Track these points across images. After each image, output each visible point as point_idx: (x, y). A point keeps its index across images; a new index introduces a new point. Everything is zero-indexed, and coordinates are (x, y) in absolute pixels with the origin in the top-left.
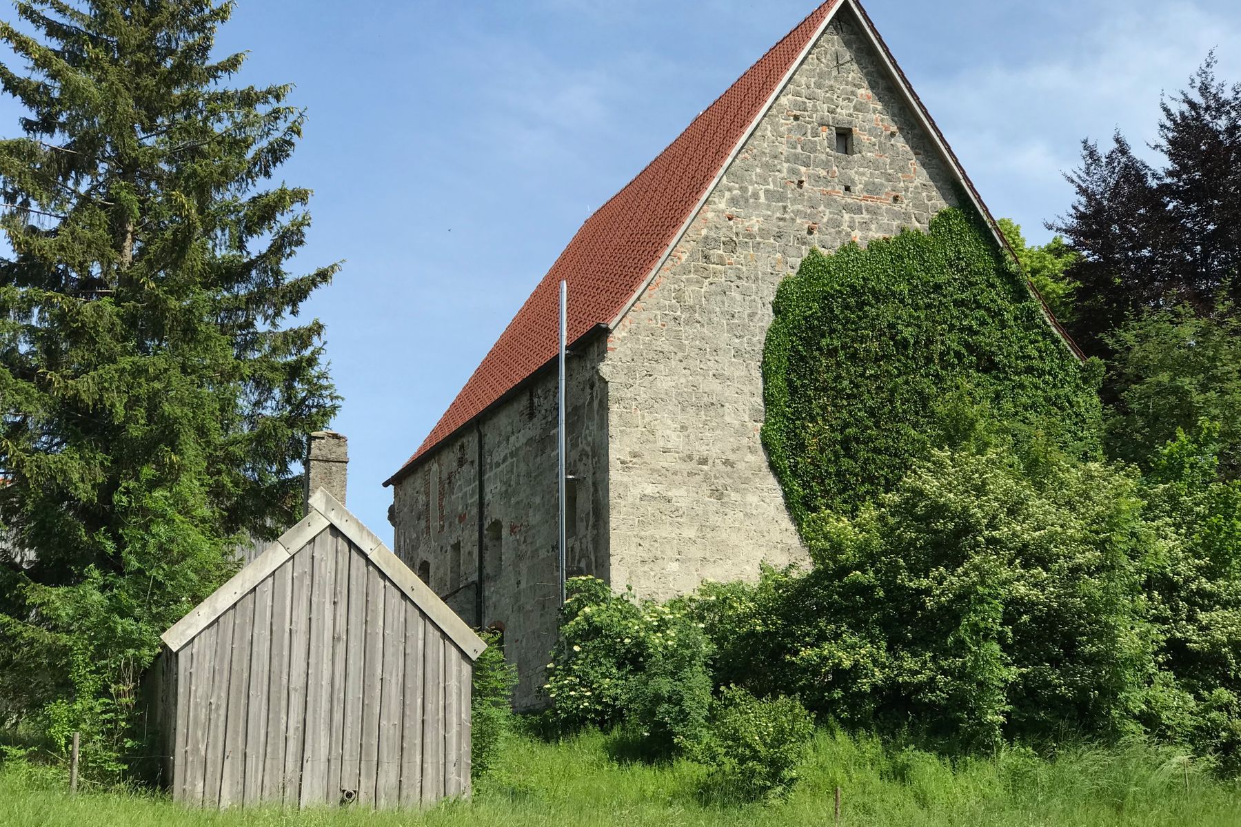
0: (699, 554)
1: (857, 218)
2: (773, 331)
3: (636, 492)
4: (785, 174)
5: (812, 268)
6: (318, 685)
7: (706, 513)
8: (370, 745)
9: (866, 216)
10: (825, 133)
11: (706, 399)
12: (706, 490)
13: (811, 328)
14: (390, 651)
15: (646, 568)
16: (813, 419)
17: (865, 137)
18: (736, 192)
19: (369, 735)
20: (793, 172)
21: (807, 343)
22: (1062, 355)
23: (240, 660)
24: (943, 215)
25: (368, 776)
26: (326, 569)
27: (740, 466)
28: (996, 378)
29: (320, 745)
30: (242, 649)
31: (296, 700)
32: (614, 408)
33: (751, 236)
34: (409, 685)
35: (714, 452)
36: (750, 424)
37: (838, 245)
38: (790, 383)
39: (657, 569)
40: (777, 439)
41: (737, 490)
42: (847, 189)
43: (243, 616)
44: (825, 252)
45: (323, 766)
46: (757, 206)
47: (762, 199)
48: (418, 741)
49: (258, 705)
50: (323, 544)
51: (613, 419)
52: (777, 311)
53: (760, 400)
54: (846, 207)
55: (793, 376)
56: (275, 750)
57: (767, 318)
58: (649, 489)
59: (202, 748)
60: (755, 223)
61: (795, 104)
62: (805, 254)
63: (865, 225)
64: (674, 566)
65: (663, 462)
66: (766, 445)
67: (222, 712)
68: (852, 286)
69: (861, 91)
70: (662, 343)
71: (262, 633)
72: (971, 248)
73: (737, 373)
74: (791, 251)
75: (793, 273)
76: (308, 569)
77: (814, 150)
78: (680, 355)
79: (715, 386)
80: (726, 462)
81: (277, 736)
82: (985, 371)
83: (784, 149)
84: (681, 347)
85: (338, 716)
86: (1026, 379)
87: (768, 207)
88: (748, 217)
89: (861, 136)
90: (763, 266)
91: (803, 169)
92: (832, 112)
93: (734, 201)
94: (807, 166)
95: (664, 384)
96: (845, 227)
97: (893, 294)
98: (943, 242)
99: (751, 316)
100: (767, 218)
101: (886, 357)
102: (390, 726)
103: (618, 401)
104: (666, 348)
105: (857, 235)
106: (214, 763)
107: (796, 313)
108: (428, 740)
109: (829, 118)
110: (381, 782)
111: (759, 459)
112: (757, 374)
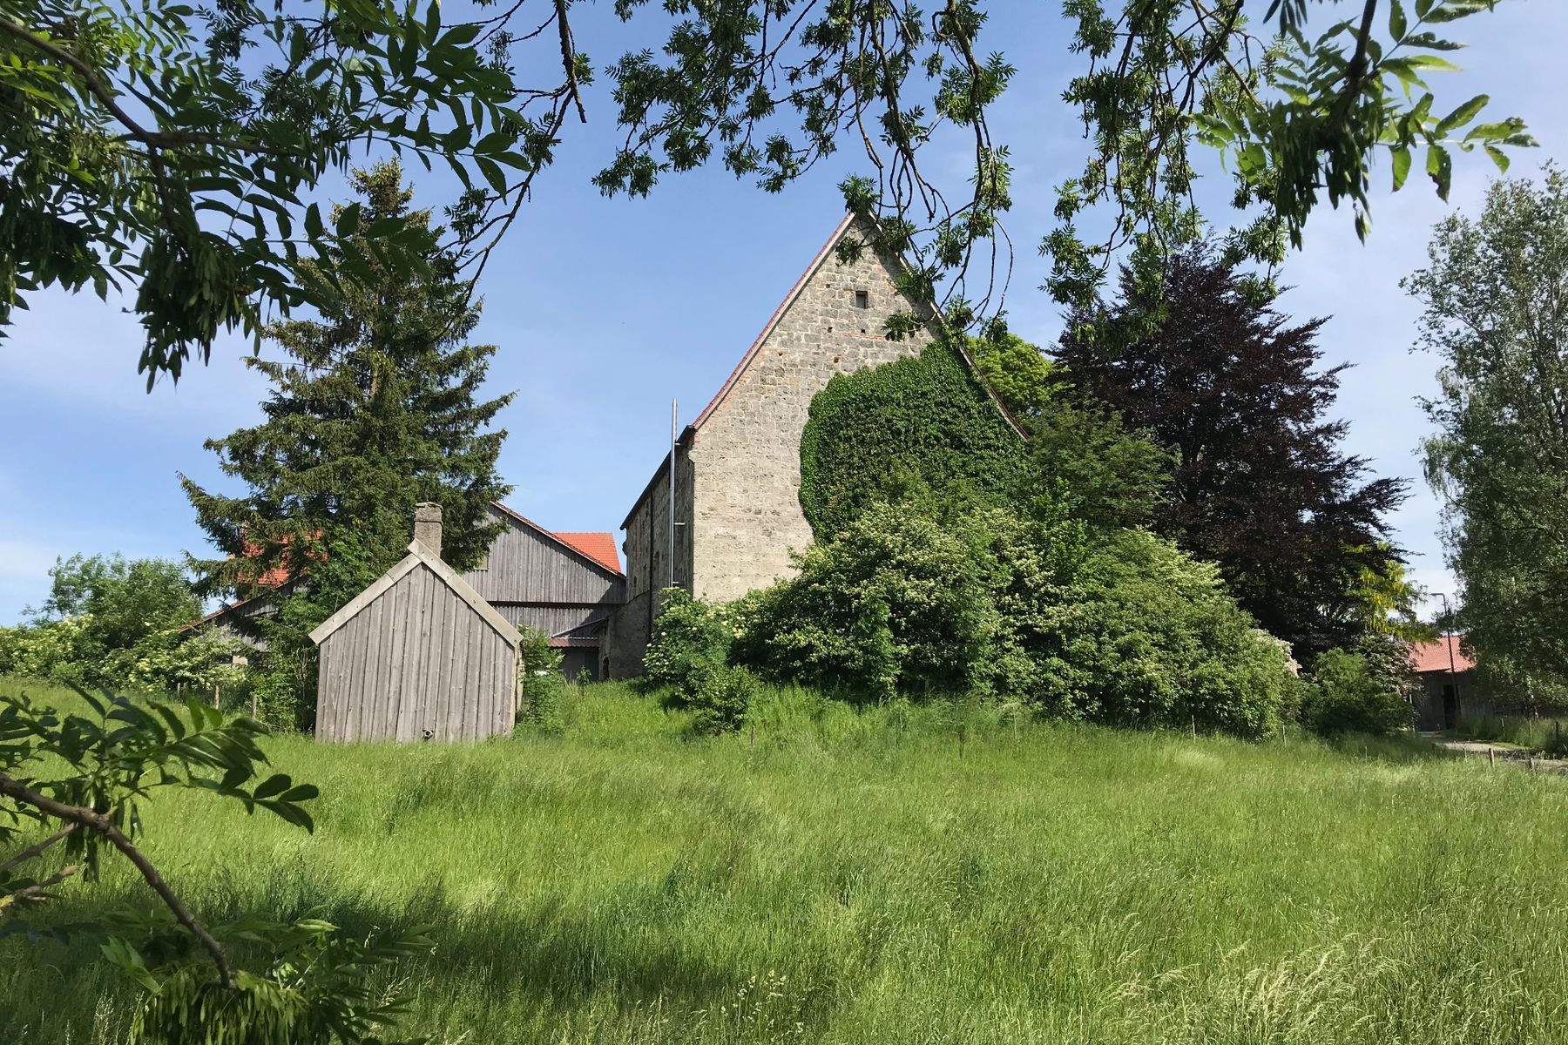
0: (755, 572)
1: (870, 350)
2: (808, 426)
3: (713, 533)
4: (819, 323)
5: (837, 385)
6: (410, 665)
7: (759, 545)
8: (443, 702)
9: (876, 349)
10: (848, 295)
11: (761, 472)
12: (760, 530)
13: (834, 424)
14: (459, 641)
15: (718, 581)
16: (834, 483)
17: (876, 297)
18: (785, 337)
19: (443, 696)
20: (825, 322)
21: (831, 434)
22: (1013, 435)
23: (360, 648)
24: (930, 346)
25: (442, 722)
26: (418, 591)
27: (783, 514)
28: (964, 452)
29: (411, 702)
30: (361, 642)
31: (395, 673)
32: (698, 480)
33: (794, 365)
34: (470, 663)
35: (766, 506)
36: (791, 488)
37: (855, 369)
38: (818, 460)
39: (725, 581)
40: (809, 496)
41: (780, 530)
42: (863, 331)
43: (363, 621)
44: (846, 374)
45: (412, 715)
46: (799, 346)
47: (803, 341)
48: (475, 699)
49: (371, 677)
50: (417, 575)
51: (697, 486)
52: (811, 414)
53: (798, 472)
54: (862, 344)
55: (820, 456)
56: (381, 704)
57: (805, 418)
58: (721, 531)
59: (334, 704)
60: (797, 357)
61: (828, 277)
62: (832, 376)
63: (875, 355)
64: (737, 580)
65: (732, 513)
66: (801, 501)
67: (348, 682)
68: (863, 396)
69: (873, 266)
70: (731, 437)
71: (375, 631)
72: (949, 367)
73: (783, 455)
74: (821, 374)
75: (823, 389)
76: (406, 591)
77: (840, 307)
78: (744, 444)
79: (768, 463)
80: (774, 512)
81: (382, 697)
82: (957, 448)
83: (819, 307)
84: (745, 439)
85: (422, 684)
86: (986, 453)
87: (807, 346)
88: (793, 353)
89: (874, 296)
90: (803, 385)
91: (832, 320)
92: (853, 281)
93: (783, 343)
94: (835, 317)
95: (732, 463)
96: (861, 357)
97: (892, 400)
98: (930, 364)
99: (794, 417)
100: (806, 353)
101: (886, 442)
102: (456, 691)
103: (701, 475)
104: (734, 440)
105: (869, 362)
106: (342, 714)
107: (824, 414)
108: (482, 698)
109: (851, 285)
110: (450, 725)
111: (798, 509)
112: (797, 455)
